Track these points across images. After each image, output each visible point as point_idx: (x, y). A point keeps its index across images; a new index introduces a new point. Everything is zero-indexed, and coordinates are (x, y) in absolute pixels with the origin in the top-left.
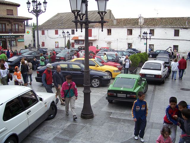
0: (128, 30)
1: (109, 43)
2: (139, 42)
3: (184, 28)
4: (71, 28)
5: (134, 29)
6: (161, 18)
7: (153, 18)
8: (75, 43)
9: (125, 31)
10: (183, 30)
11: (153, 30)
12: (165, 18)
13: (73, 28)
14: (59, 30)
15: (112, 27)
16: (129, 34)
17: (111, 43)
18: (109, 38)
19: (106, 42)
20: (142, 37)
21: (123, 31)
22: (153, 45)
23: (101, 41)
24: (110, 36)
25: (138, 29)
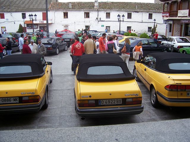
0: (85, 13)
1: (66, 26)
2: (97, 24)
3: (135, 12)
4: (21, 12)
5: (91, 13)
6: (113, 3)
7: (105, 2)
8: (28, 28)
9: (82, 14)
10: (135, 13)
11: (109, 13)
12: (116, 3)
13: (23, 11)
14: (5, 13)
15: (69, 11)
16: (86, 17)
17: (68, 26)
18: (66, 21)
19: (62, 25)
20: (99, 20)
21: (81, 14)
22: (109, 27)
23: (58, 24)
24: (67, 19)
25: (95, 12)
